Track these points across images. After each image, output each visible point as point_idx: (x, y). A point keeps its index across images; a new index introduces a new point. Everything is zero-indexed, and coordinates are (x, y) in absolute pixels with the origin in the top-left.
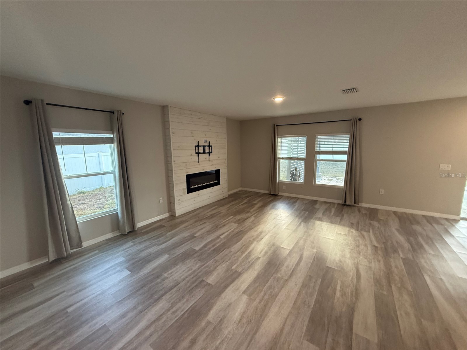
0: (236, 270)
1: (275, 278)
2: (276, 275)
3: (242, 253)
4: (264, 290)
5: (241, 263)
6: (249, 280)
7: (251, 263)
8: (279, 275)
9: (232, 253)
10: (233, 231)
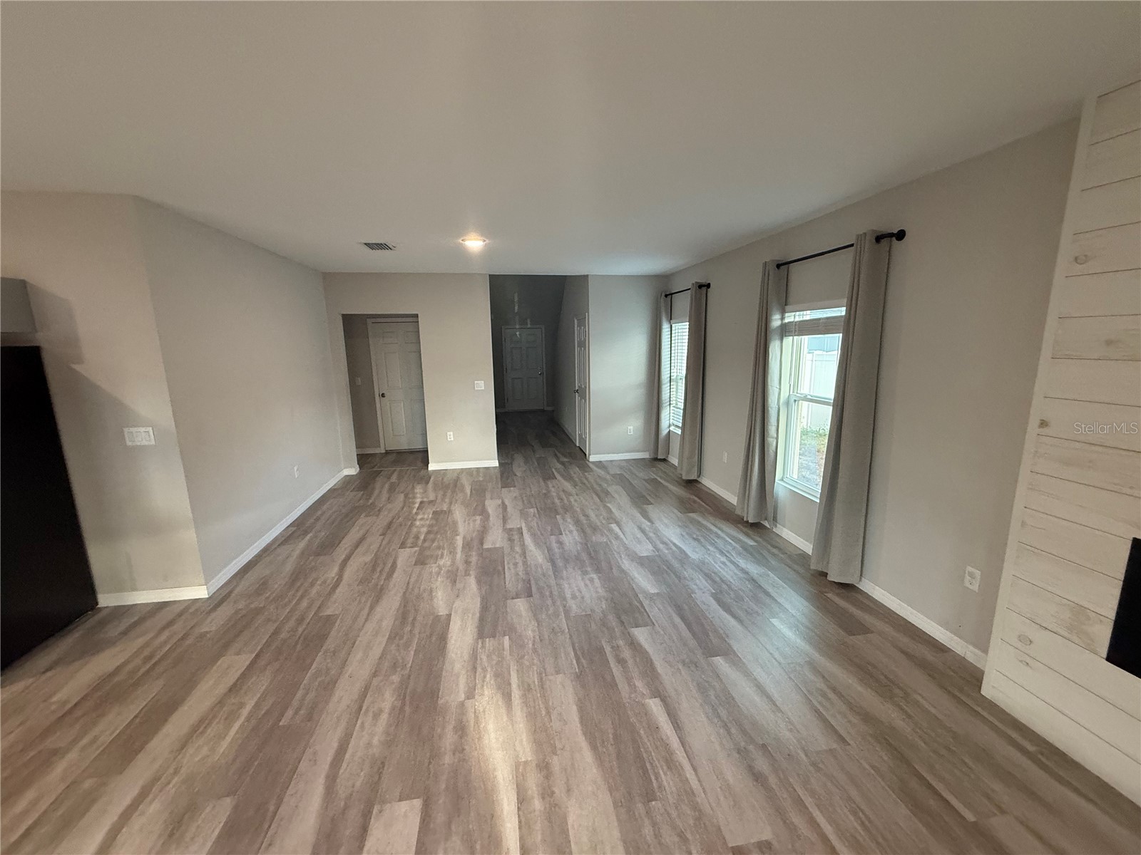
0: (496, 639)
1: (404, 667)
2: (403, 675)
3: (529, 685)
4: (417, 636)
5: (501, 656)
6: (454, 637)
7: (479, 670)
8: (396, 678)
9: (550, 669)
10: (671, 763)
